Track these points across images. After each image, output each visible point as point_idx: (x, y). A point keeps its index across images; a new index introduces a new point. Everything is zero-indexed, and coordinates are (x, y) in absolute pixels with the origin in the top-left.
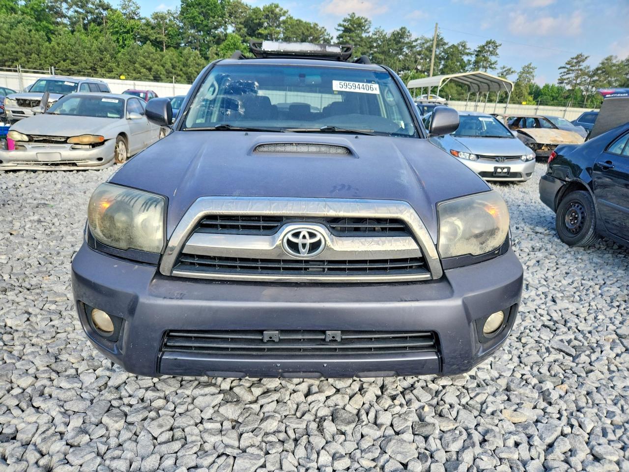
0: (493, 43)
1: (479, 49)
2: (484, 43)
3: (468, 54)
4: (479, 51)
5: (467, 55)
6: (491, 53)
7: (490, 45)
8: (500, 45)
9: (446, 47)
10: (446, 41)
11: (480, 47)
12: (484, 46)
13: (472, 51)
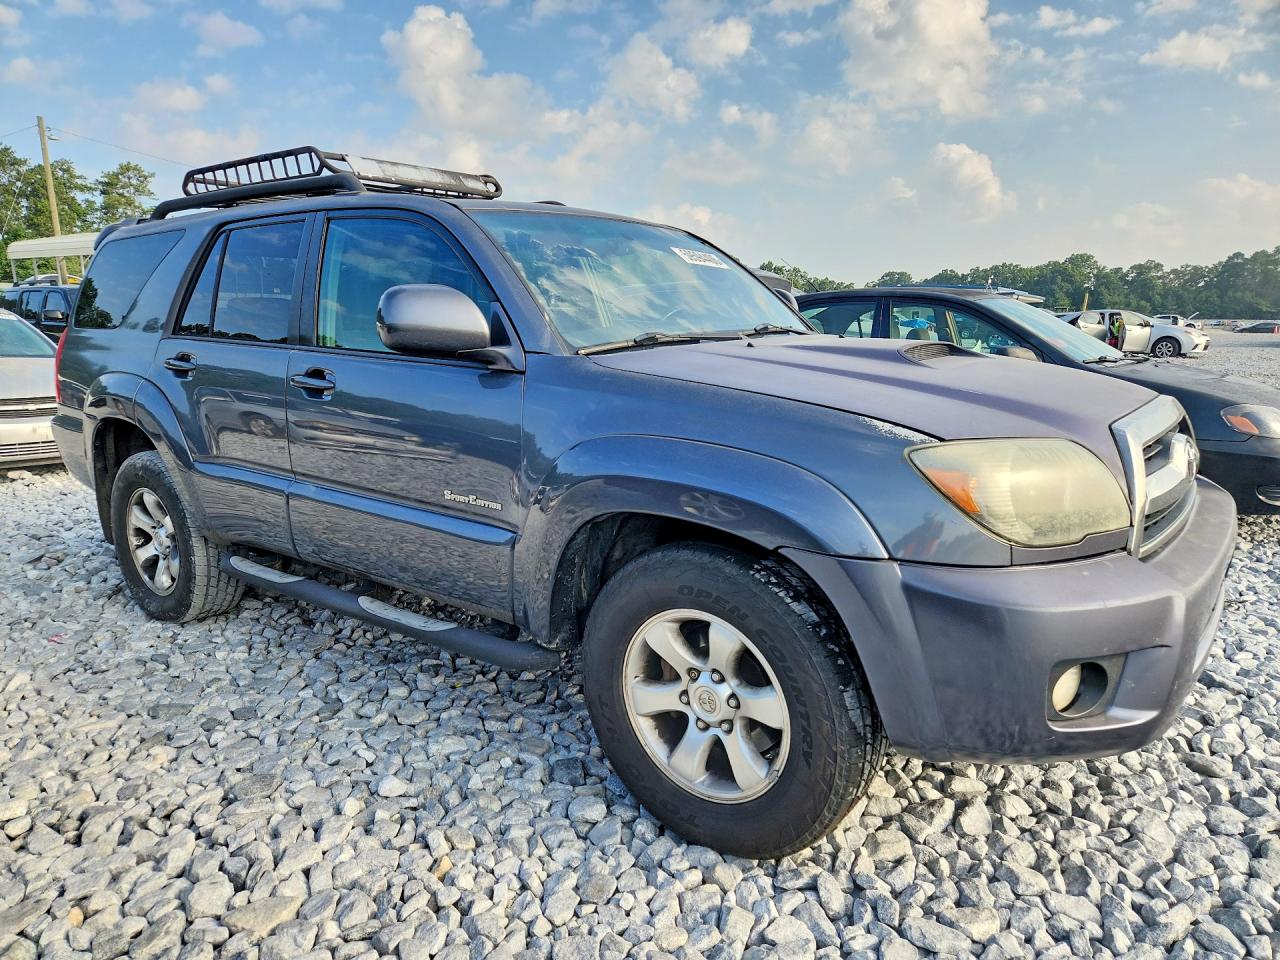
0: (135, 169)
1: (107, 180)
2: (114, 168)
3: (83, 188)
4: (107, 184)
5: (82, 190)
6: (137, 190)
7: (131, 174)
8: (153, 175)
9: (23, 169)
10: (18, 155)
11: (107, 175)
12: (116, 175)
13: (90, 182)
